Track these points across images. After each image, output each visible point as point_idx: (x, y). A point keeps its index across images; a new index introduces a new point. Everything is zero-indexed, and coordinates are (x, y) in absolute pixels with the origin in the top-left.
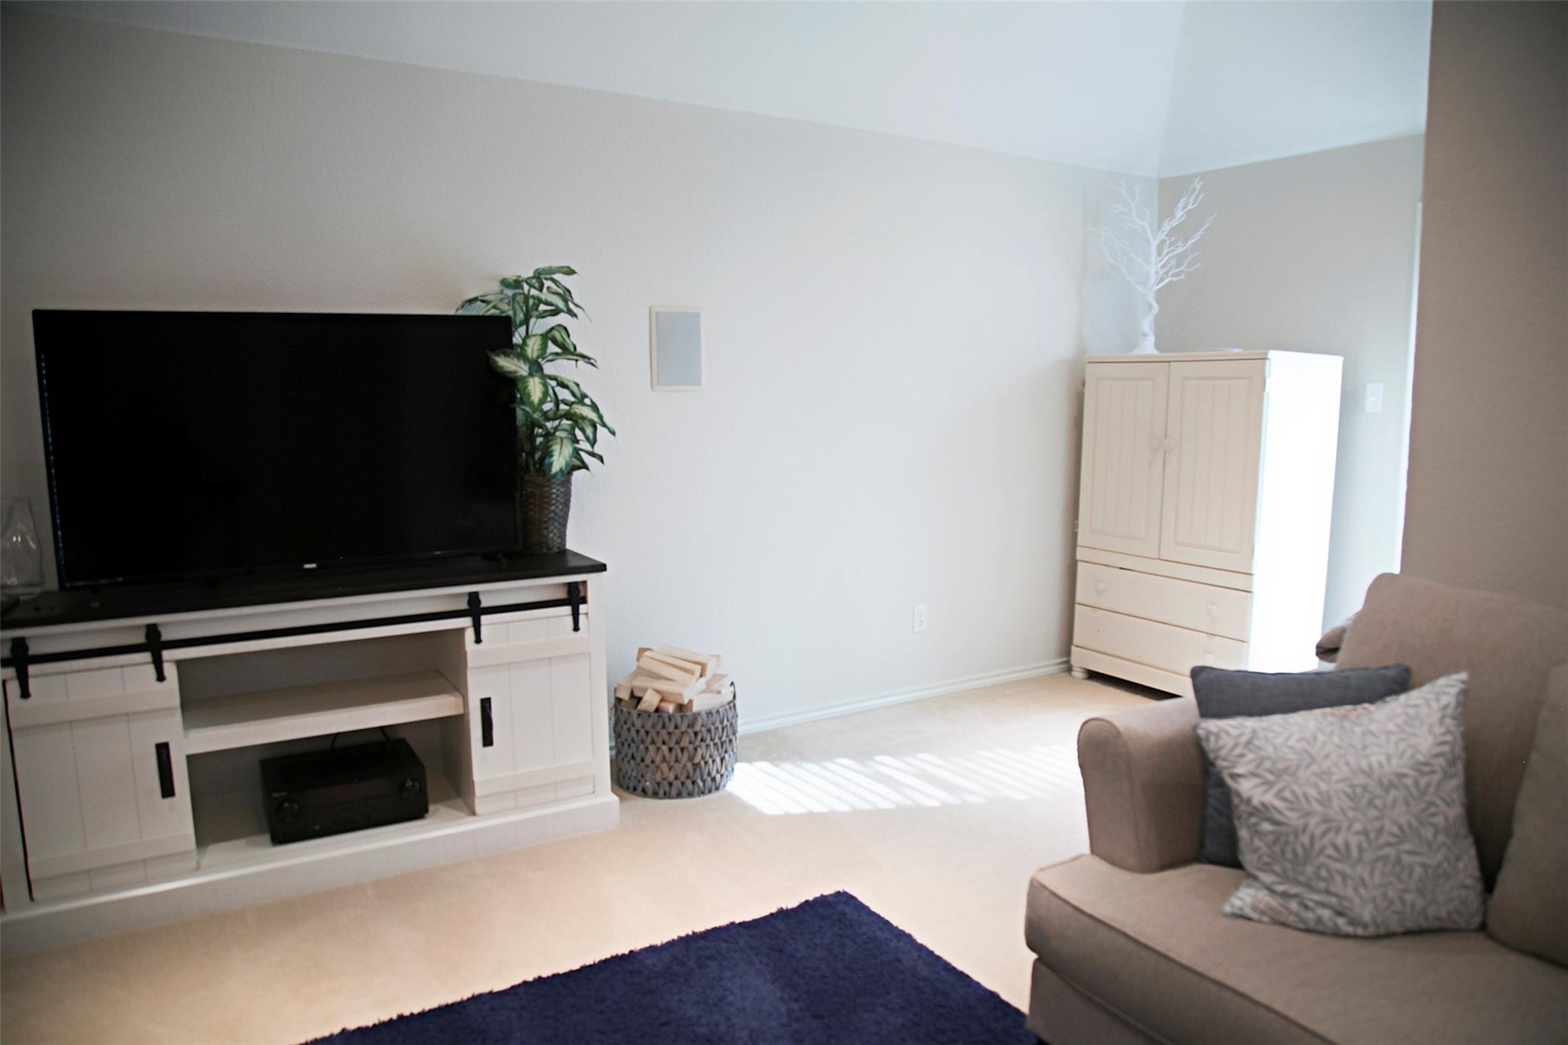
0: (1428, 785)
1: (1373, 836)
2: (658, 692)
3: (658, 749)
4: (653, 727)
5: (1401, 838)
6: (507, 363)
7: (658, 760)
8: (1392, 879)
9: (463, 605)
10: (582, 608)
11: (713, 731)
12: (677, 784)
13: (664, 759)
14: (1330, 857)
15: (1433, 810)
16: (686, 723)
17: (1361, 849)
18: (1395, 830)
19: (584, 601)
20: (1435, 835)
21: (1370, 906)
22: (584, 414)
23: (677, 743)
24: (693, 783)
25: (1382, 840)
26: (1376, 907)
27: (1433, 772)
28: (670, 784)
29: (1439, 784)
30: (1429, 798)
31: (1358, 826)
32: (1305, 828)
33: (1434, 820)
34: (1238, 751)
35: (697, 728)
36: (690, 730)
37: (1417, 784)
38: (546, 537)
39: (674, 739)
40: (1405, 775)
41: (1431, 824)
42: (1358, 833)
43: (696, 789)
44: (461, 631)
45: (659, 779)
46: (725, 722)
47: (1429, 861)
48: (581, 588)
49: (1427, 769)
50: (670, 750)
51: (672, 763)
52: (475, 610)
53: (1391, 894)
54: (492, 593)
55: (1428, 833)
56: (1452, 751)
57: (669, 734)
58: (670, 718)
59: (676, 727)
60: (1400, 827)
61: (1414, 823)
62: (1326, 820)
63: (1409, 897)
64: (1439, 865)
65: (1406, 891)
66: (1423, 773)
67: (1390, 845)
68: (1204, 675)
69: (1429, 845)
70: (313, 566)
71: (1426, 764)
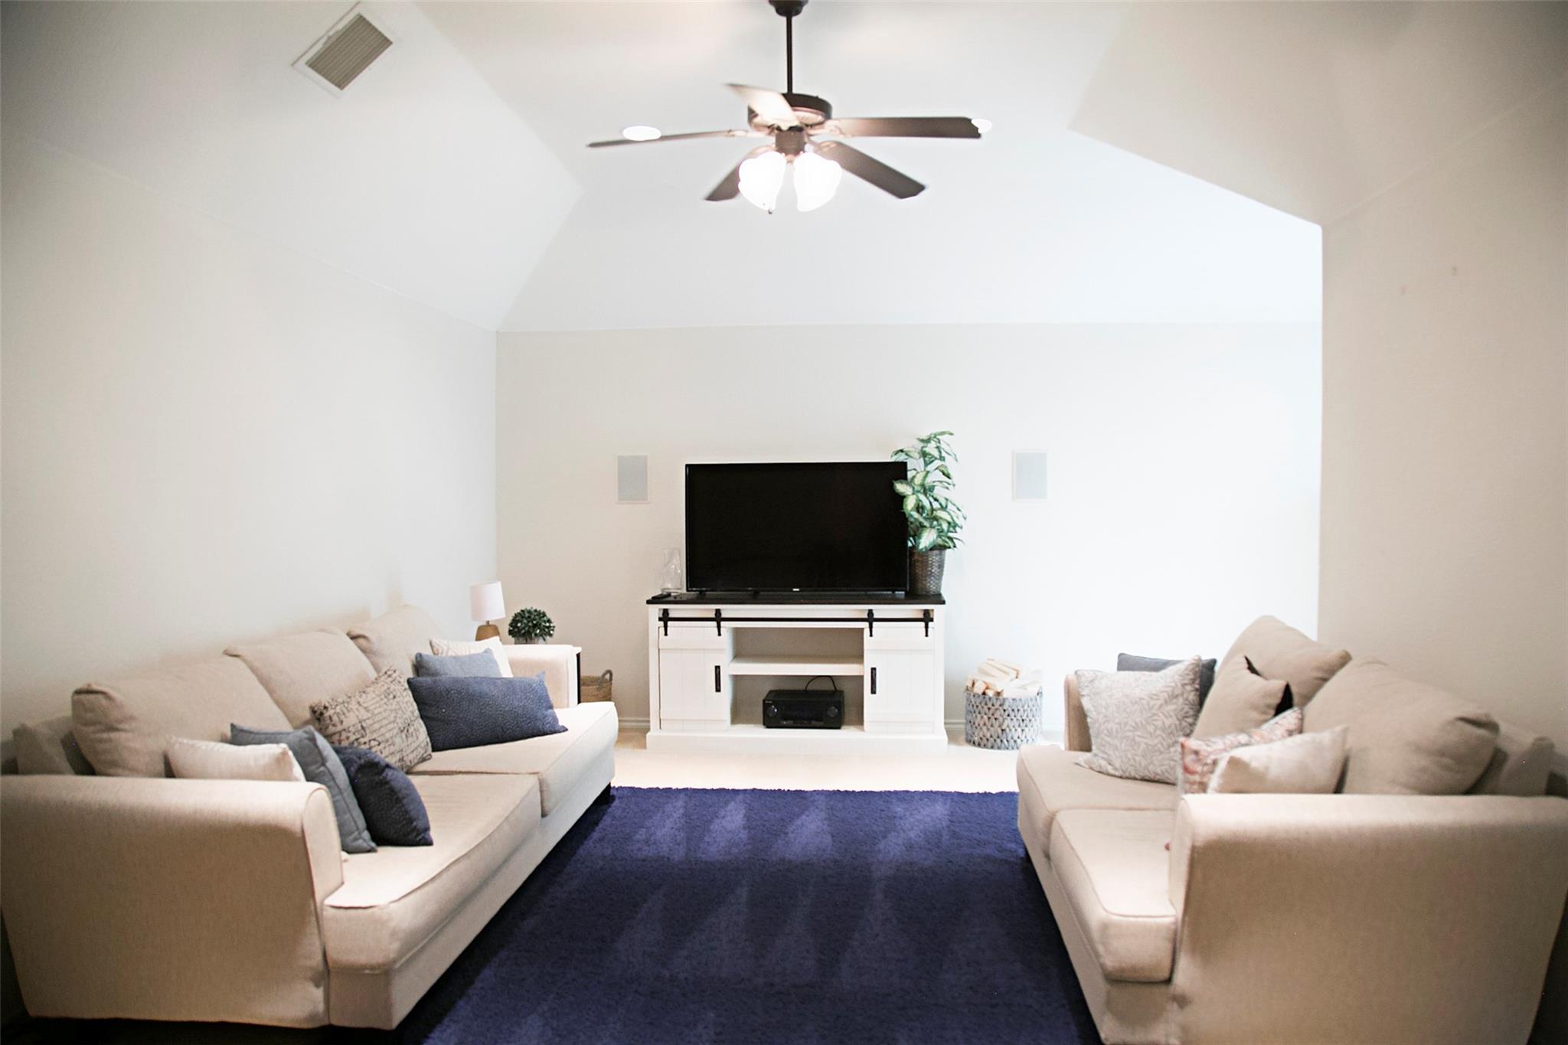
0: (1154, 705)
1: (1123, 726)
2: (985, 683)
3: (982, 717)
4: (980, 703)
5: (1136, 728)
6: (901, 487)
7: (981, 724)
8: (1130, 748)
9: (865, 616)
10: (930, 624)
11: (1016, 711)
12: (992, 740)
13: (985, 724)
14: (1106, 735)
15: (1156, 718)
16: (999, 703)
17: (1117, 732)
18: (1134, 724)
19: (932, 620)
20: (1155, 731)
21: (1119, 760)
22: (942, 516)
23: (993, 715)
24: (1002, 741)
25: (1127, 728)
26: (1122, 761)
27: (1158, 699)
28: (988, 740)
29: (1161, 706)
30: (1154, 711)
31: (1117, 720)
32: (1098, 720)
33: (1155, 723)
34: (1086, 684)
35: (1005, 707)
36: (1001, 708)
37: (1148, 704)
38: (925, 585)
39: (991, 711)
40: (1143, 699)
41: (1154, 725)
42: (1117, 724)
43: (1003, 745)
44: (862, 630)
45: (981, 736)
46: (1026, 707)
47: (1149, 742)
48: (931, 613)
49: (1155, 697)
50: (989, 718)
51: (989, 727)
52: (871, 619)
53: (1129, 756)
54: (880, 610)
55: (1151, 729)
56: (1173, 692)
57: (989, 709)
58: (990, 699)
59: (993, 705)
60: (1136, 723)
61: (1144, 722)
62: (1106, 716)
63: (1137, 758)
64: (1156, 745)
65: (1136, 755)
66: (1152, 698)
67: (1129, 731)
68: (1123, 657)
69: (1151, 734)
70: (798, 590)
71: (1156, 695)
